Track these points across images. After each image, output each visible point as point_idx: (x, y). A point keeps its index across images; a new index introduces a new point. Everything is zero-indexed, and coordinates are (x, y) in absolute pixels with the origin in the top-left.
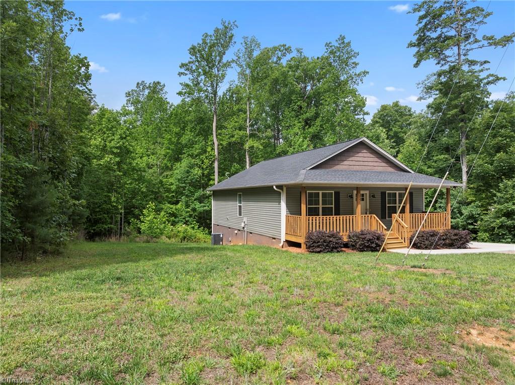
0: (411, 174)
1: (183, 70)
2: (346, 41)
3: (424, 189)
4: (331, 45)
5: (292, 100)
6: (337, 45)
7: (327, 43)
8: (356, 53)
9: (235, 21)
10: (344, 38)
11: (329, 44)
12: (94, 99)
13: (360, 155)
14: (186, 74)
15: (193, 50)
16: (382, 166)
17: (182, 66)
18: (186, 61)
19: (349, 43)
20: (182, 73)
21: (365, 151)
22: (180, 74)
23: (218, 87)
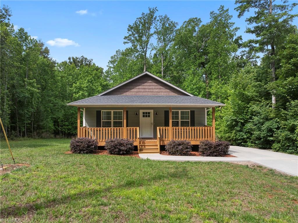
0: (190, 97)
1: (126, 41)
2: (225, 9)
3: (206, 109)
4: (213, 13)
5: (191, 52)
6: (218, 12)
7: (211, 12)
8: (231, 16)
9: (156, 7)
10: (223, 7)
11: (213, 12)
12: (92, 62)
13: (146, 84)
14: (128, 43)
15: (130, 28)
16: (165, 92)
17: (125, 38)
18: (127, 35)
19: (228, 10)
20: (125, 42)
21: (150, 81)
22: (125, 43)
23: (147, 48)
